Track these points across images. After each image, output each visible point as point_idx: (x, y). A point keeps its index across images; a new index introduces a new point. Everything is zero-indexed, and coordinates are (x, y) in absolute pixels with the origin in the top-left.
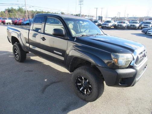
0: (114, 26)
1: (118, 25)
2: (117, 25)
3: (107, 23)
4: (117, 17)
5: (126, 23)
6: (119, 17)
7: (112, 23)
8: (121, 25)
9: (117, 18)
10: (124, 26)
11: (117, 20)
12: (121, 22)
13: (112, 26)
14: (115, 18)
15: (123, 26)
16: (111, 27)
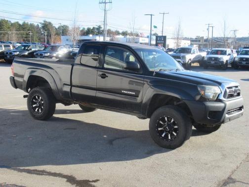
0: (198, 61)
1: (210, 58)
2: (206, 59)
3: (182, 54)
4: (205, 38)
5: (229, 54)
6: (210, 37)
7: (194, 53)
8: (216, 59)
9: (206, 40)
10: (225, 61)
11: (205, 46)
12: (217, 52)
13: (193, 62)
14: (199, 41)
15: (223, 62)
16: (192, 65)
